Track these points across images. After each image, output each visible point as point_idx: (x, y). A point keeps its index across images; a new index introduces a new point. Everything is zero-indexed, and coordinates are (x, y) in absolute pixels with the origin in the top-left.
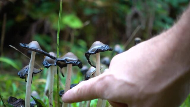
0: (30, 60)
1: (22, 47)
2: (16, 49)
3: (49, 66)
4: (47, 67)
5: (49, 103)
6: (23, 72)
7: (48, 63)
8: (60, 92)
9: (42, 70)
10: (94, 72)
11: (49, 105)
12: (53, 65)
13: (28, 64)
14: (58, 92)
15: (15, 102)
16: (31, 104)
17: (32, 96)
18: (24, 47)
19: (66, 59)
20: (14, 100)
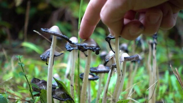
0: (51, 43)
1: (43, 31)
2: (40, 34)
3: (72, 50)
4: (70, 51)
5: (70, 85)
6: (45, 56)
7: (70, 47)
8: (80, 75)
9: (63, 53)
10: (113, 56)
11: (70, 86)
12: (75, 49)
13: (50, 48)
14: (78, 74)
15: (38, 83)
16: (53, 85)
17: (54, 78)
18: (44, 32)
19: (84, 45)
20: (37, 81)
